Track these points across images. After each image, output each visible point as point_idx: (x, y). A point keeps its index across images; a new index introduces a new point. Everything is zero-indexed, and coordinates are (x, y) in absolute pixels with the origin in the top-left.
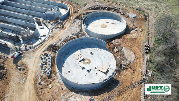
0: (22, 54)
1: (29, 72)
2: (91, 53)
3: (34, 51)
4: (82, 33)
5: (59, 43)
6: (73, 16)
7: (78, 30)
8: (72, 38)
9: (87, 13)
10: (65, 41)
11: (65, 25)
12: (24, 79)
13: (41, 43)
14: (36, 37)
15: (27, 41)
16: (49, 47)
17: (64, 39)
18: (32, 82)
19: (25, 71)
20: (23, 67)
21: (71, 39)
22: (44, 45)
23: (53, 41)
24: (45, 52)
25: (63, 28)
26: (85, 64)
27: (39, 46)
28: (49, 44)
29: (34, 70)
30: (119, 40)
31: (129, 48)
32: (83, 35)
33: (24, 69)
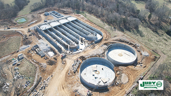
0: (66, 56)
1: (66, 66)
2: (102, 69)
3: (72, 56)
4: (103, 55)
5: (87, 57)
6: (103, 42)
7: (102, 52)
8: (96, 56)
9: (113, 43)
10: (91, 57)
11: (95, 47)
12: (63, 69)
13: (78, 53)
14: (77, 49)
15: (71, 50)
16: (81, 57)
17: (91, 55)
18: (66, 71)
19: (64, 65)
20: (64, 63)
21: (94, 56)
22: (79, 55)
23: (84, 54)
24: (78, 59)
25: (94, 48)
26: (96, 73)
27: (76, 54)
28: (81, 55)
29: (69, 66)
30: (124, 68)
31: (127, 74)
32: (104, 56)
33: (64, 64)
